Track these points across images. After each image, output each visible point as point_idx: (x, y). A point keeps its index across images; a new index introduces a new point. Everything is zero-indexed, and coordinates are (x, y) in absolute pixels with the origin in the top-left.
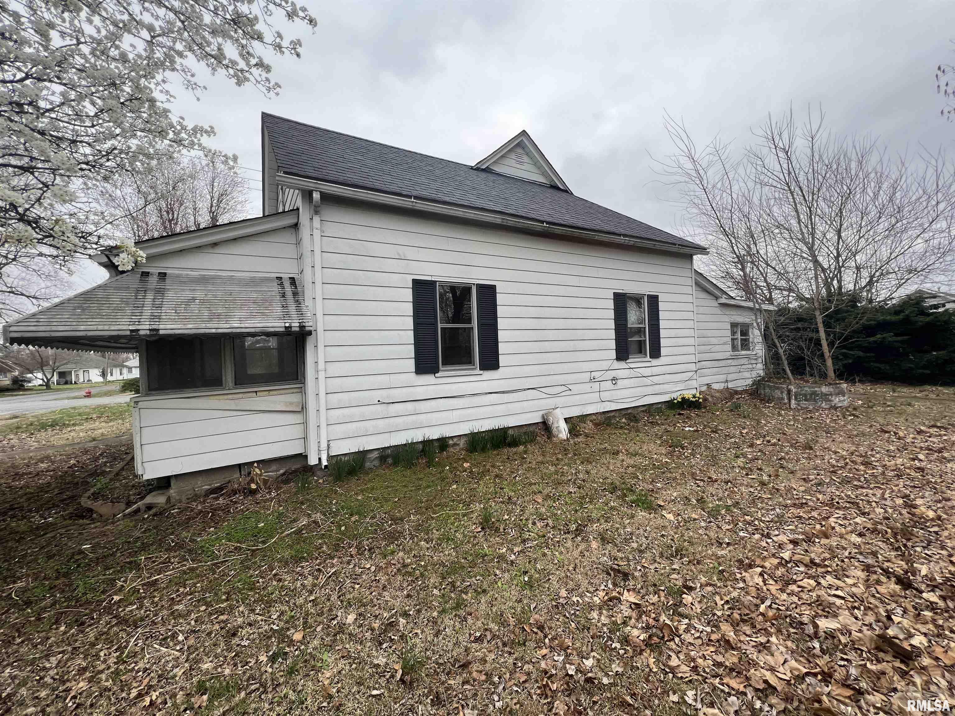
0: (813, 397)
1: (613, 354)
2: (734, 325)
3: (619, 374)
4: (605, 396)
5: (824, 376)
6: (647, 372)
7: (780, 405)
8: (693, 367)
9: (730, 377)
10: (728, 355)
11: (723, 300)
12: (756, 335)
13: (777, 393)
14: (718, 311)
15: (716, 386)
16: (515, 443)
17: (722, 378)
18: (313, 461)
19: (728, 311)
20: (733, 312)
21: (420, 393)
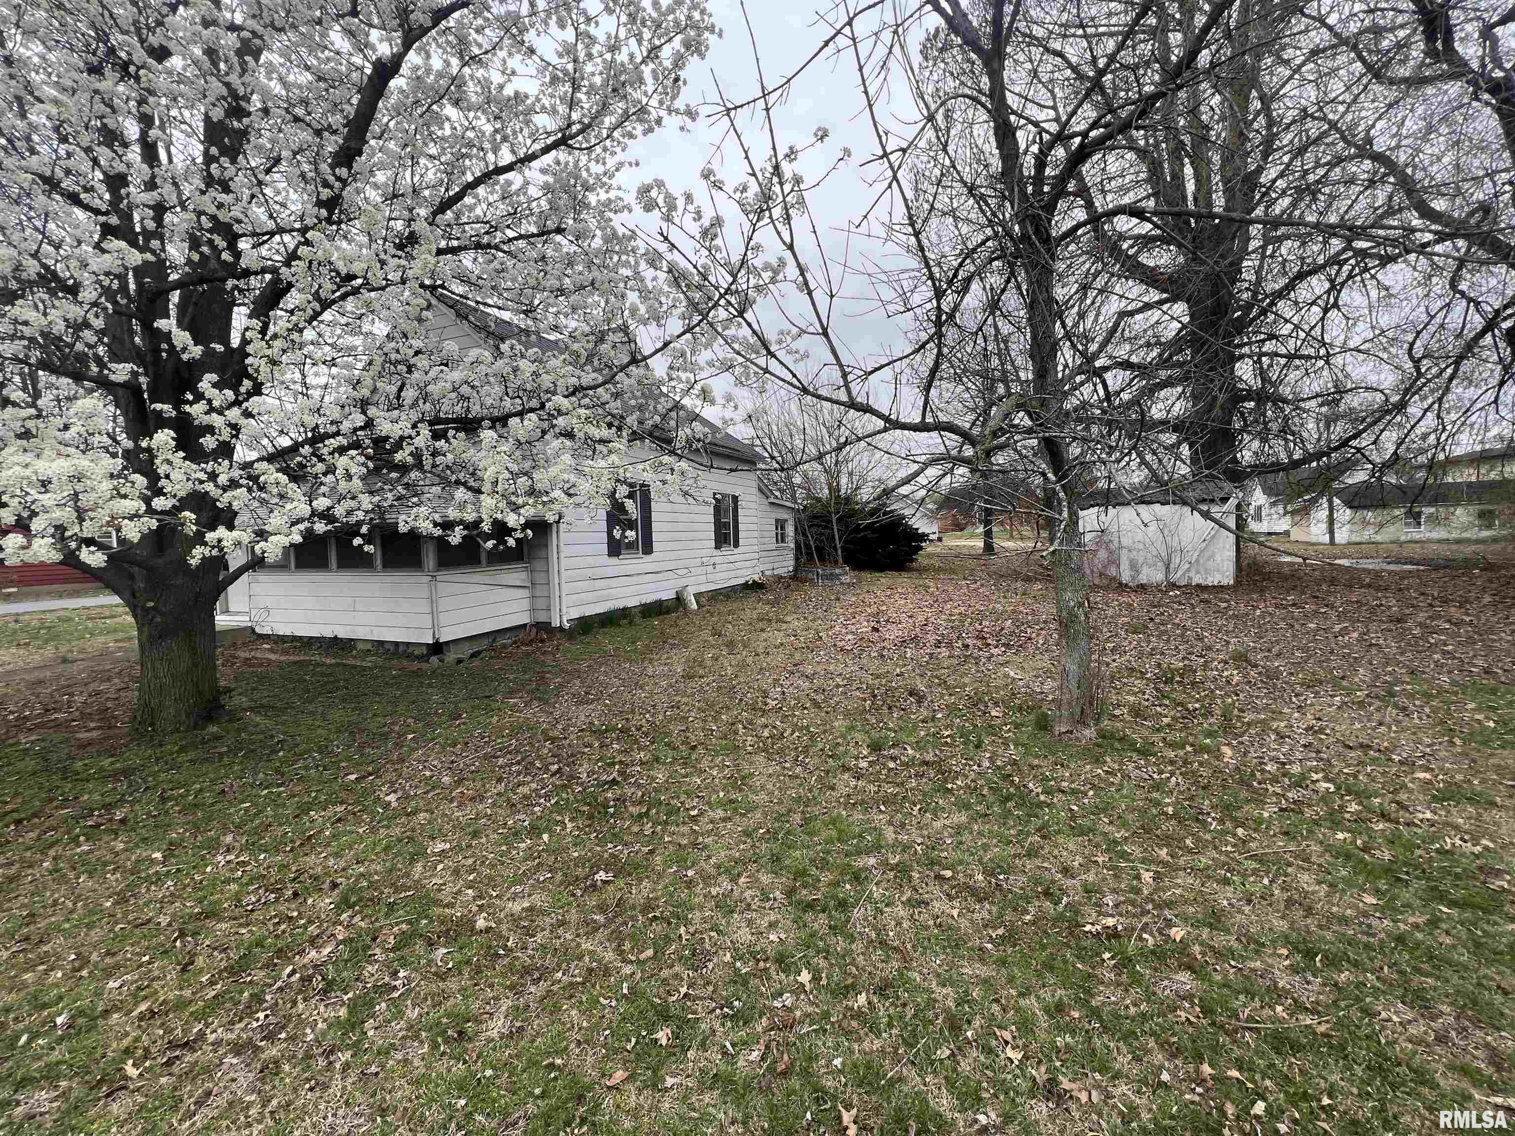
0: (832, 577)
1: (712, 544)
2: (777, 521)
3: (718, 560)
4: (711, 577)
5: (836, 562)
6: (732, 559)
7: (814, 585)
8: (756, 556)
9: (776, 565)
10: (774, 546)
11: (772, 500)
12: (790, 530)
13: (810, 576)
14: (768, 508)
15: (767, 573)
16: (668, 611)
17: (770, 566)
18: (556, 623)
19: (774, 509)
20: (781, 510)
21: (610, 572)
